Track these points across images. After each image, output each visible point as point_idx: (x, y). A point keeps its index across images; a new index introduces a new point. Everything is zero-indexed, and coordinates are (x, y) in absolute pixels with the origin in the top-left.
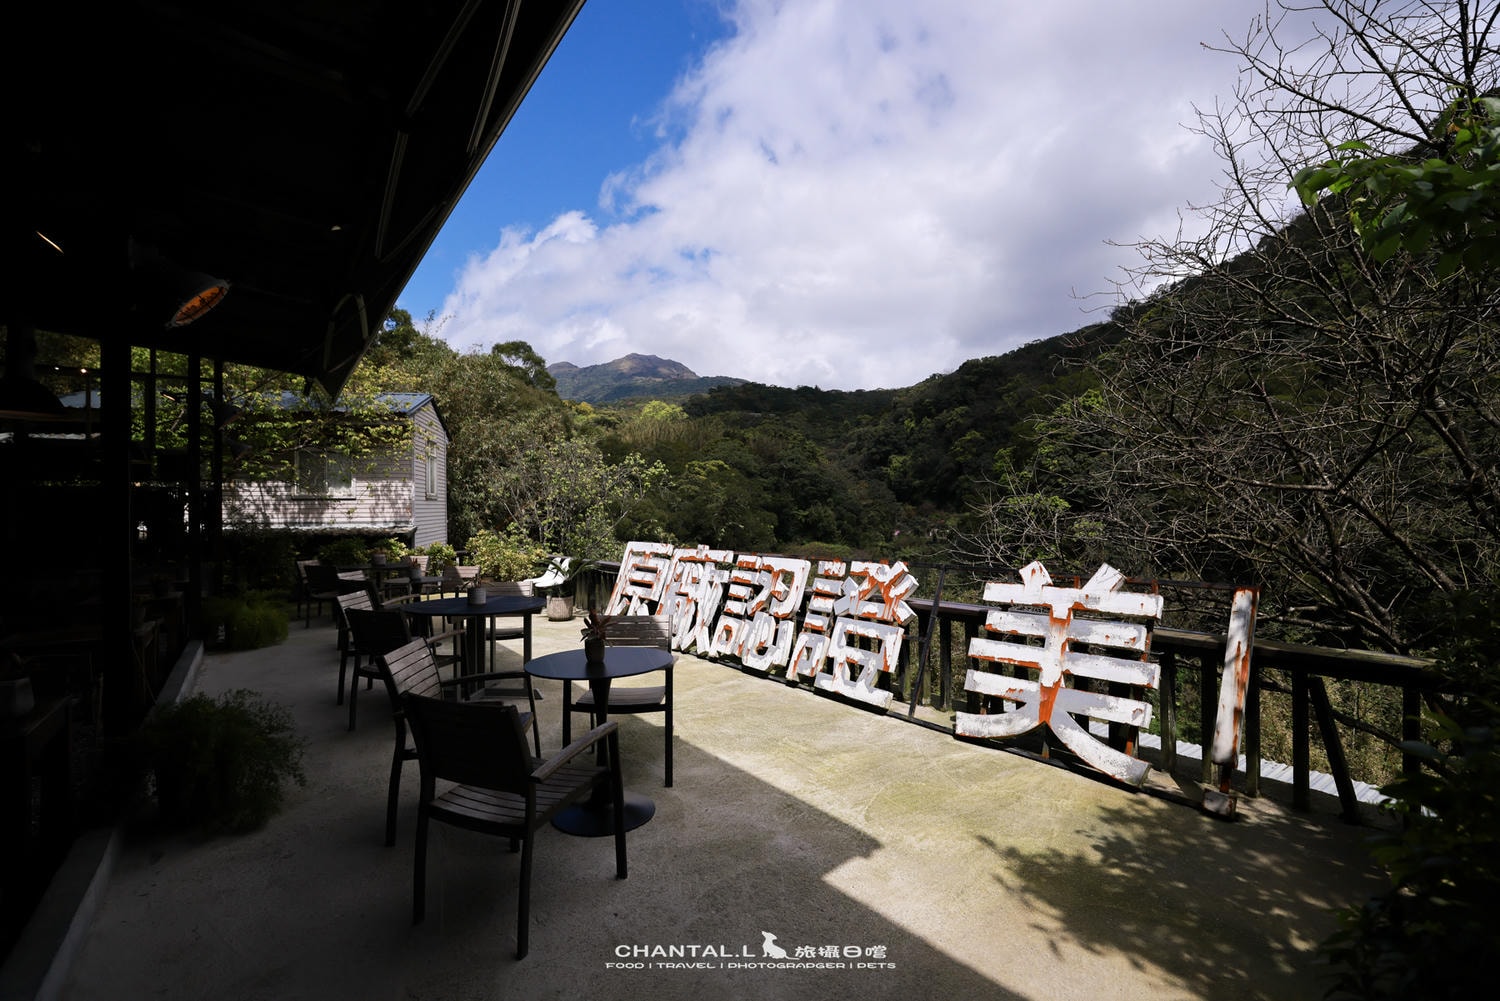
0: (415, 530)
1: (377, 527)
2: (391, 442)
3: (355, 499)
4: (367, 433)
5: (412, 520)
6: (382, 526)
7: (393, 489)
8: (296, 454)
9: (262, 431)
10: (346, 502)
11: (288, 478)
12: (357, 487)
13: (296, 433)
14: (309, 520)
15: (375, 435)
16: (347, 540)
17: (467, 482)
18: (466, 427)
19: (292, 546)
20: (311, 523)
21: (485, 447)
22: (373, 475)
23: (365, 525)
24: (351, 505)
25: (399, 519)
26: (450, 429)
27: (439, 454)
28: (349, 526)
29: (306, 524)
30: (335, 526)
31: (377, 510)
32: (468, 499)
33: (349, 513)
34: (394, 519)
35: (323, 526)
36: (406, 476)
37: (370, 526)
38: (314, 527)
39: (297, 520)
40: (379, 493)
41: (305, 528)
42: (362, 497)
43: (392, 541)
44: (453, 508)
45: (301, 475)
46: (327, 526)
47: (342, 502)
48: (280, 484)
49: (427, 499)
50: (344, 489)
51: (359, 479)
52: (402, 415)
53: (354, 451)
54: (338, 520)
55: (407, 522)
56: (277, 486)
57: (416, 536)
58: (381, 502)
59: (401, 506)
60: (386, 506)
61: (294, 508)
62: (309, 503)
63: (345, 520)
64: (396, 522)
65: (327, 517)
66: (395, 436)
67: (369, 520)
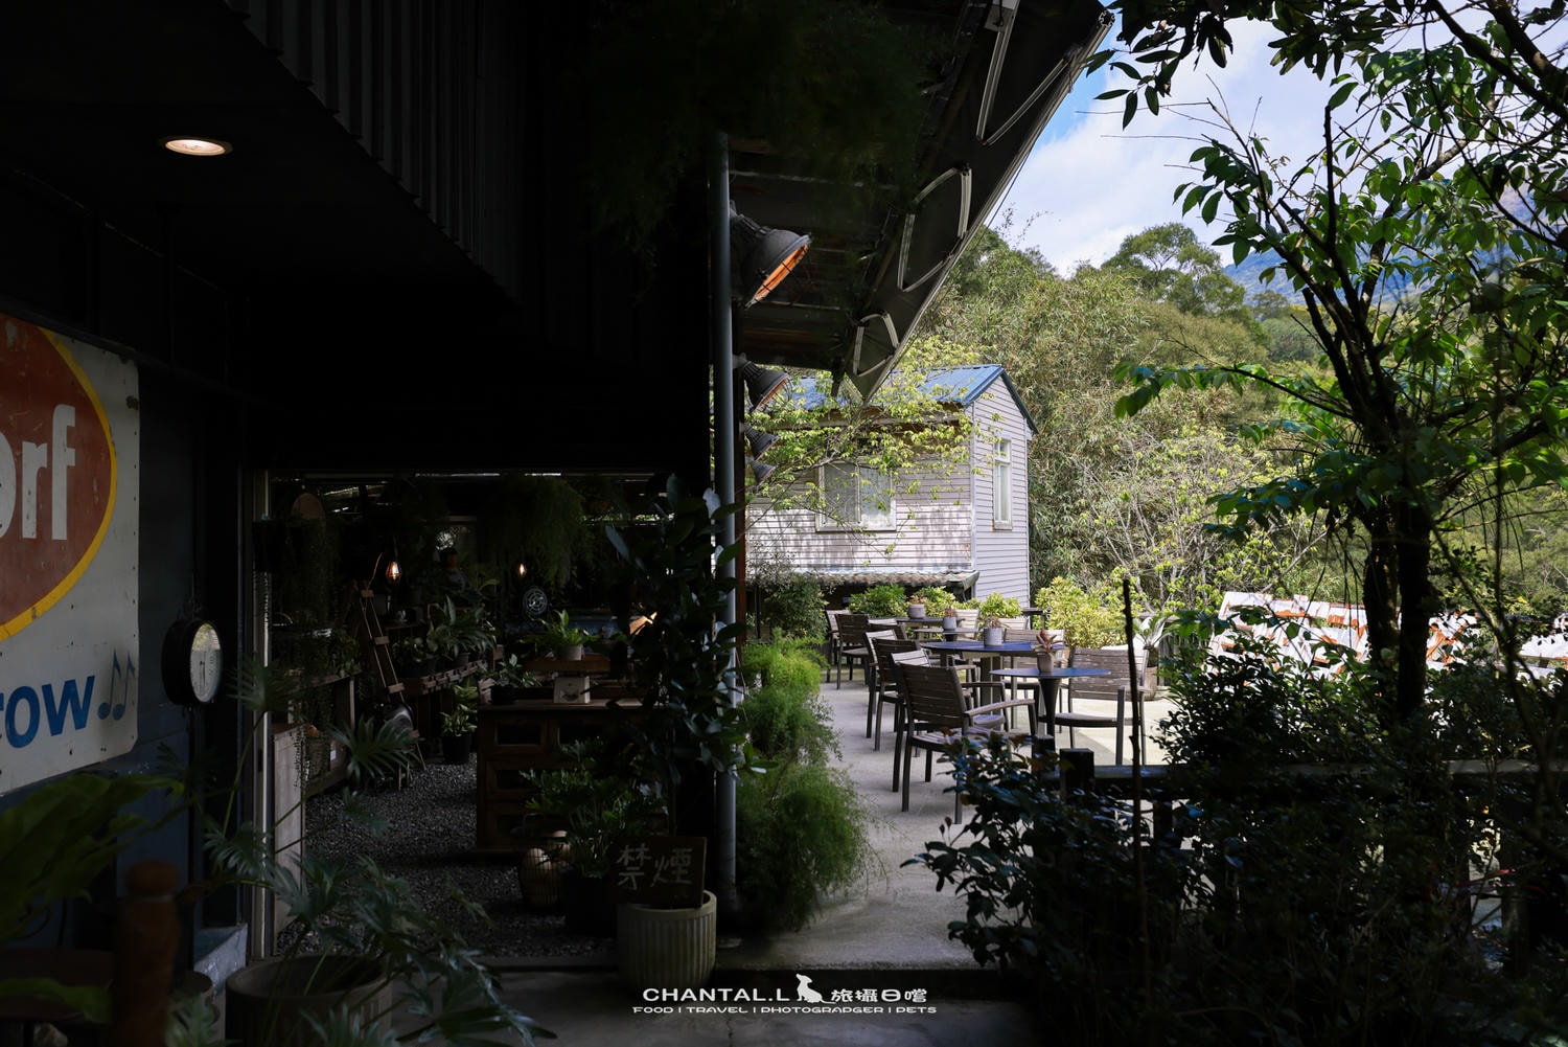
0: (976, 577)
1: (925, 571)
2: (940, 450)
3: (894, 531)
4: (908, 441)
5: (972, 562)
6: (931, 570)
7: (947, 515)
8: (821, 471)
9: (783, 443)
10: (882, 535)
11: (812, 504)
12: (898, 512)
13: (822, 443)
14: (837, 562)
15: (918, 443)
16: (882, 588)
17: (1066, 500)
18: (1063, 406)
19: (820, 594)
20: (839, 566)
21: (1093, 438)
22: (918, 496)
23: (909, 570)
24: (887, 540)
25: (954, 561)
26: (1035, 413)
27: (1017, 456)
28: (888, 571)
29: (833, 566)
30: (870, 570)
31: (925, 548)
32: (1066, 529)
33: (886, 552)
34: (947, 561)
35: (855, 570)
36: (963, 495)
37: (915, 570)
38: (843, 572)
39: (823, 562)
40: (928, 522)
41: (832, 573)
42: (903, 529)
43: (938, 590)
44: (1038, 545)
45: (827, 501)
46: (860, 570)
47: (878, 536)
48: (803, 511)
49: (995, 530)
50: (880, 516)
51: (902, 500)
52: (955, 406)
53: (893, 466)
54: (873, 562)
55: (965, 566)
56: (798, 515)
57: (978, 587)
58: (931, 535)
59: (956, 541)
60: (937, 541)
61: (819, 543)
62: (838, 536)
63: (883, 561)
64: (950, 566)
65: (860, 557)
66: (943, 442)
67: (916, 561)
